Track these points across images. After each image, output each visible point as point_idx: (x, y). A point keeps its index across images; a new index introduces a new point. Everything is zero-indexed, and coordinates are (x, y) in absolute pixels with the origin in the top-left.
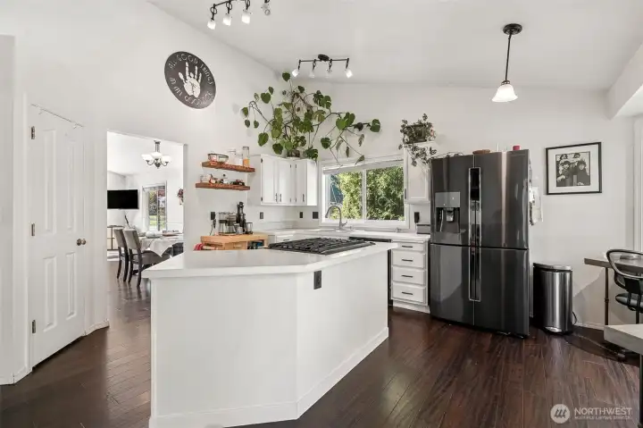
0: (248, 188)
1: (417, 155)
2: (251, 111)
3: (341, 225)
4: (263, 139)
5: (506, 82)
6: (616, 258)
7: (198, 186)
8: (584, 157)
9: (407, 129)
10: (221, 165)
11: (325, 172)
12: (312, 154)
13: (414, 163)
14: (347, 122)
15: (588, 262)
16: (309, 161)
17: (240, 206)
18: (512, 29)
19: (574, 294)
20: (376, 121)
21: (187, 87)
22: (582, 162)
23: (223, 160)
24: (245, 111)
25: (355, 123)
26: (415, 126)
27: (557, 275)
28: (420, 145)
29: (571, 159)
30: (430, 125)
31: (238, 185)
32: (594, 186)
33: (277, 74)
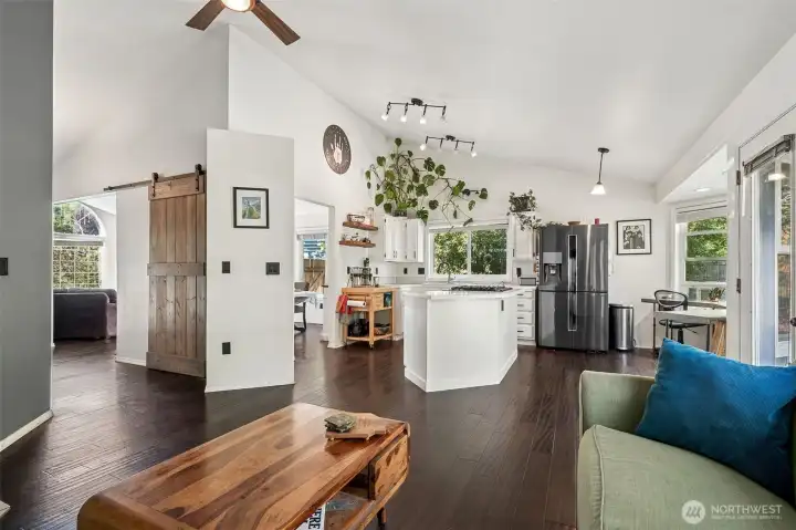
0: (374, 245)
1: (525, 222)
2: (372, 174)
3: (450, 279)
4: (379, 199)
5: (599, 183)
6: (660, 296)
7: (341, 243)
8: (641, 228)
9: (514, 200)
10: (359, 226)
11: (432, 231)
12: (423, 215)
13: (522, 228)
14: (460, 189)
15: (644, 300)
16: (419, 221)
17: (366, 262)
18: (603, 150)
19: (635, 324)
20: (484, 190)
21: (335, 155)
22: (639, 232)
23: (360, 220)
24: (368, 174)
25: (464, 188)
26: (521, 198)
27: (625, 310)
28: (527, 214)
29: (632, 230)
30: (534, 198)
31: (366, 243)
32: (647, 250)
33: (388, 138)
